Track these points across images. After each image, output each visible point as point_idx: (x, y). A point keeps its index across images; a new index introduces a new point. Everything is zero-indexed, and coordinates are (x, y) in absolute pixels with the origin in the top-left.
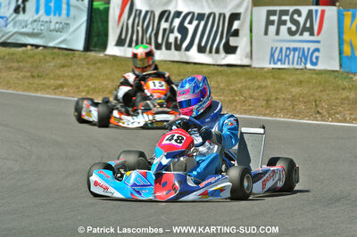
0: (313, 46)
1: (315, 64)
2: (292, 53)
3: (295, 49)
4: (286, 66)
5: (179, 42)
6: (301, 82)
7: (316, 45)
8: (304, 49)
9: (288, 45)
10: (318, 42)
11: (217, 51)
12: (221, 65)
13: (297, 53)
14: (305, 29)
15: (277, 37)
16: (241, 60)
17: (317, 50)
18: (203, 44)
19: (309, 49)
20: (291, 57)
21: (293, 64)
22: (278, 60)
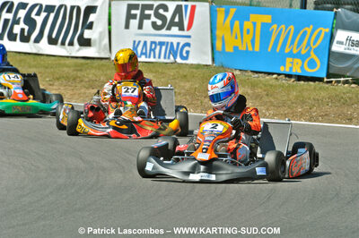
0: (183, 41)
1: (186, 58)
2: (158, 47)
3: (161, 44)
4: (152, 60)
5: (26, 34)
6: (185, 76)
7: (187, 40)
8: (172, 43)
9: (153, 39)
10: (189, 37)
11: (71, 44)
12: (77, 57)
13: (164, 48)
14: (172, 24)
15: (140, 31)
16: (99, 53)
17: (188, 45)
18: (54, 36)
19: (178, 44)
20: (157, 51)
21: (159, 57)
22: (142, 53)
